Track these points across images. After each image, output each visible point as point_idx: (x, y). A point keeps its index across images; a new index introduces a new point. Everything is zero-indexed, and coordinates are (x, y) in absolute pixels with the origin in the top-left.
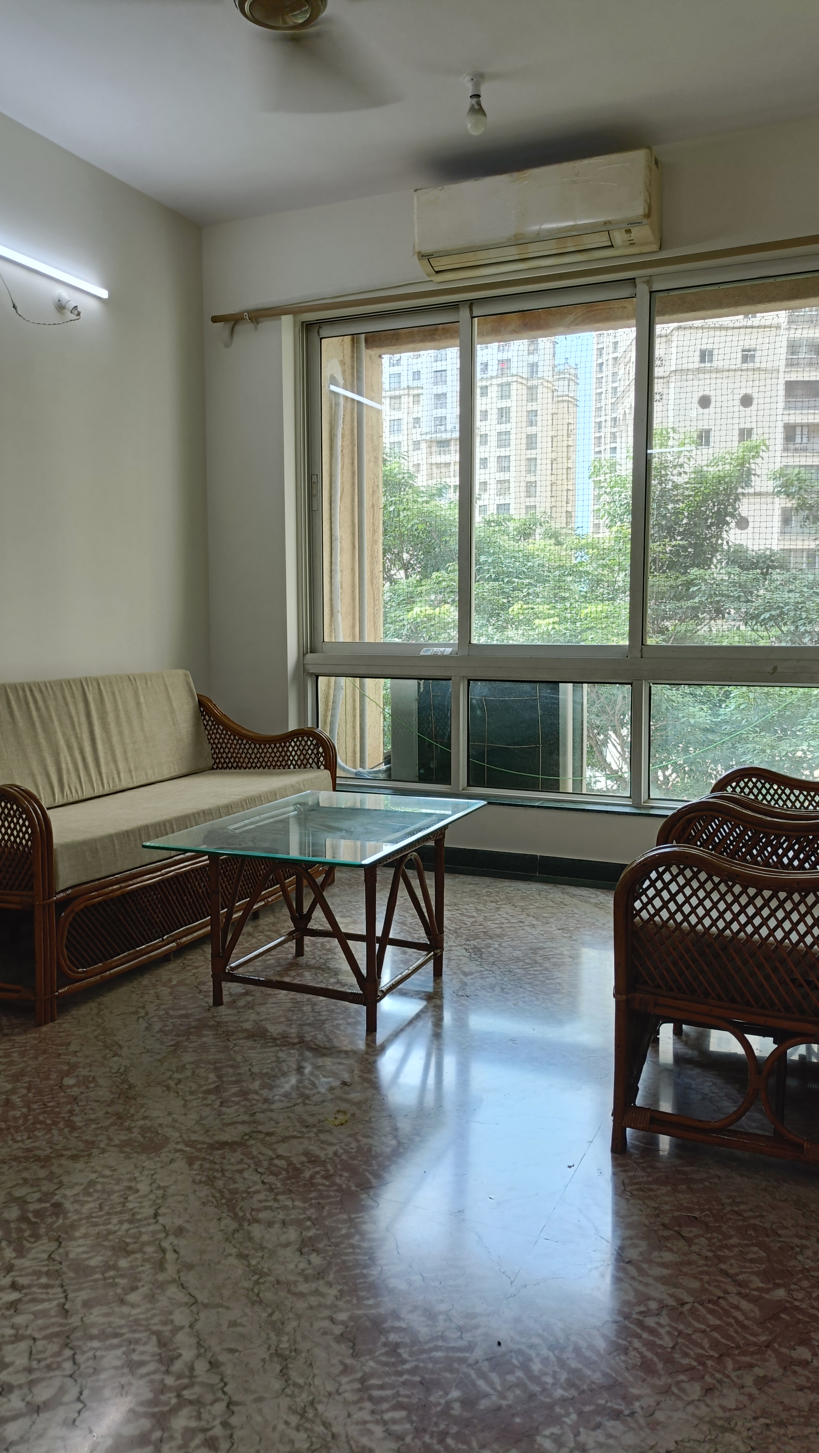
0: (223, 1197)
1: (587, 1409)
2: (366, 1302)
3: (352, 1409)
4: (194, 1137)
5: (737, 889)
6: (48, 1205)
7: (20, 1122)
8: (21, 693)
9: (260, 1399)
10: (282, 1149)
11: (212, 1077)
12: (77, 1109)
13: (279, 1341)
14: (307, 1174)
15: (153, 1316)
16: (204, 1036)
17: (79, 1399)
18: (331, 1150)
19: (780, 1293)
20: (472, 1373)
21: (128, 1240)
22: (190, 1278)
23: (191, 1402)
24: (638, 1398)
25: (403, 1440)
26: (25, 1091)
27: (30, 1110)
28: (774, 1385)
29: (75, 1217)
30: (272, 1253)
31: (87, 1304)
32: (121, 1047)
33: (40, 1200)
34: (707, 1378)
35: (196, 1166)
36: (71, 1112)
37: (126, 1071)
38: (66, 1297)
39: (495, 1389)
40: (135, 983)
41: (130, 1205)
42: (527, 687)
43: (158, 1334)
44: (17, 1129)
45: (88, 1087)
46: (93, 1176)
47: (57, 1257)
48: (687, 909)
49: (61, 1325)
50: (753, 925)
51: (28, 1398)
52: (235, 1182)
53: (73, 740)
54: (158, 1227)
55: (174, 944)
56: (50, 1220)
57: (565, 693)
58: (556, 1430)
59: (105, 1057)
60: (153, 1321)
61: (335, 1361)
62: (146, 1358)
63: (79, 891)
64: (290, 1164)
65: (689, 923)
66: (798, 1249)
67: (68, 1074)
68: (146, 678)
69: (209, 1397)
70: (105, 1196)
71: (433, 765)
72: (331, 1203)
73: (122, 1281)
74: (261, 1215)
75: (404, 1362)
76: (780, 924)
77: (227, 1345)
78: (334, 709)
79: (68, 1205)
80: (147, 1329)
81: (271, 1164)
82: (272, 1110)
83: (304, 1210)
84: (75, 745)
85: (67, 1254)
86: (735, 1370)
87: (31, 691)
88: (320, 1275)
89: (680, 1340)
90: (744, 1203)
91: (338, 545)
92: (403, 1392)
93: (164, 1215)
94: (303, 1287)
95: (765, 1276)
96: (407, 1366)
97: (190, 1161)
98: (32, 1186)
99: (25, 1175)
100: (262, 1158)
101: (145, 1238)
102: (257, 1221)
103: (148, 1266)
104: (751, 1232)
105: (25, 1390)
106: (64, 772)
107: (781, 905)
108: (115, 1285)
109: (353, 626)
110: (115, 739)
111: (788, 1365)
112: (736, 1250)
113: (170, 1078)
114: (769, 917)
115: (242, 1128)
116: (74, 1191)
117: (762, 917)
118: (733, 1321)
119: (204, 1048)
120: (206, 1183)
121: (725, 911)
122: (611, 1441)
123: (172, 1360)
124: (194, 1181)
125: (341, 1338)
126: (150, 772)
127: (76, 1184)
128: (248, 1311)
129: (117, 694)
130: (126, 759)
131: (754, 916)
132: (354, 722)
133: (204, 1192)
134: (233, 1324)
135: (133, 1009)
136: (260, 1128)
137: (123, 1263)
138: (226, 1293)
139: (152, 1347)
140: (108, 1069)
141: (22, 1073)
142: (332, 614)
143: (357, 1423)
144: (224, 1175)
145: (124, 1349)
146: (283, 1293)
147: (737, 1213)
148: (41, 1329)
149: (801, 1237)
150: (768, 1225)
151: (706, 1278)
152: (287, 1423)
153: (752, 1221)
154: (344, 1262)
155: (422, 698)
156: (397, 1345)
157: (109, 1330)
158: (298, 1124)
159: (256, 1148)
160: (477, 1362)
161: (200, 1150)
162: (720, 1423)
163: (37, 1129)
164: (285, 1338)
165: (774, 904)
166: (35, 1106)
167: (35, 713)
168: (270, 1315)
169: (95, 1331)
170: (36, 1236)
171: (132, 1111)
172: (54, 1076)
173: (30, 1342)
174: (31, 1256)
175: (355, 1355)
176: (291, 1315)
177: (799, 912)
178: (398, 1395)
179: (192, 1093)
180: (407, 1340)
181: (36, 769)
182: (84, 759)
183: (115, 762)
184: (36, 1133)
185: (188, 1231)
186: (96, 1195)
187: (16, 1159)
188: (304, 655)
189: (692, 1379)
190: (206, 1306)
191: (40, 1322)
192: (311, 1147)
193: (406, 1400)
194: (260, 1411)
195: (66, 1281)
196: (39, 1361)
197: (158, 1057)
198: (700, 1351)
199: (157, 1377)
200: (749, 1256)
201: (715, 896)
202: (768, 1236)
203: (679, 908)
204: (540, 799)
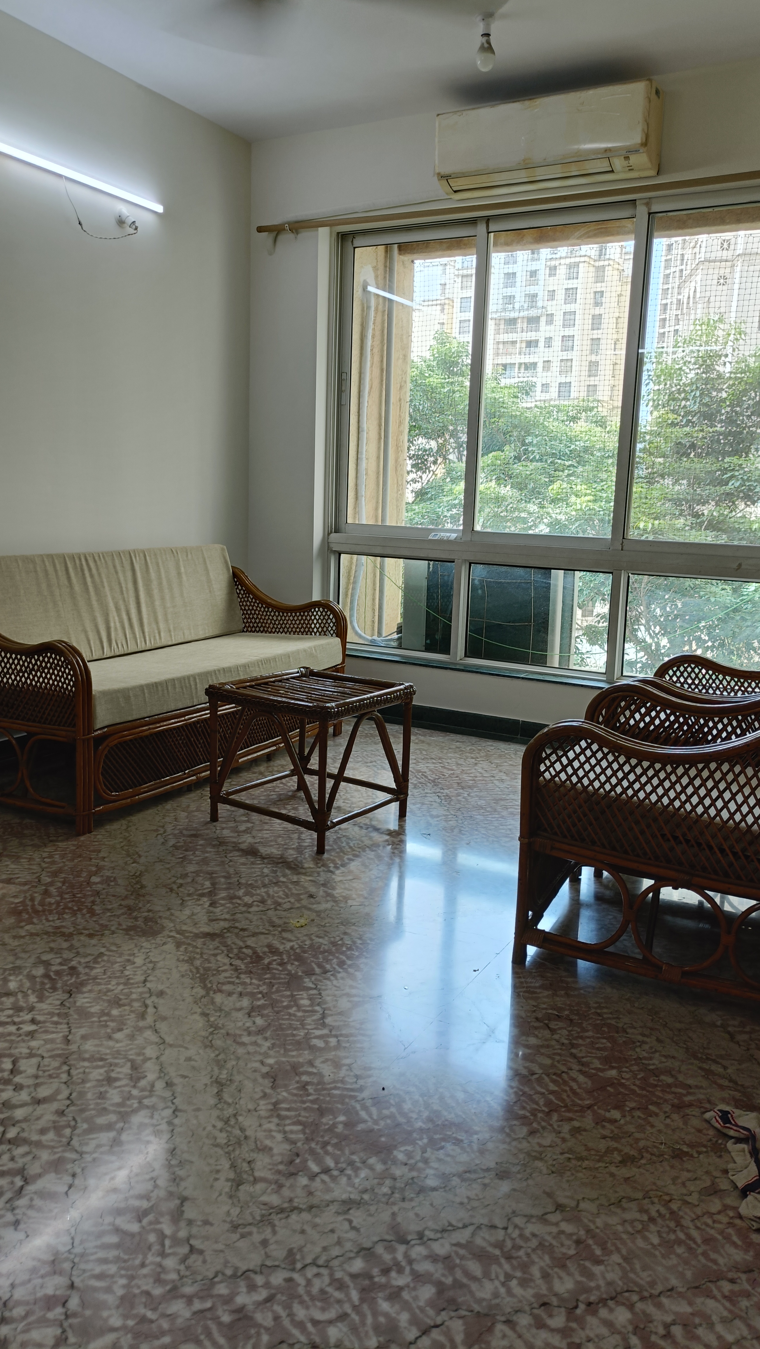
0: (198, 972)
1: (437, 1136)
2: (290, 1053)
3: (264, 1121)
4: (184, 928)
5: (622, 759)
6: (65, 967)
7: (54, 907)
8: (77, 562)
9: (198, 1110)
10: (251, 942)
11: (208, 884)
12: (98, 900)
13: (220, 1073)
14: (266, 961)
15: (131, 1049)
16: (207, 852)
17: (68, 1098)
18: (289, 945)
19: (613, 1073)
20: (358, 1107)
21: (121, 997)
22: (163, 1027)
23: (147, 1107)
24: (476, 1133)
25: (296, 1144)
26: (60, 884)
27: (62, 898)
28: (584, 1133)
29: (85, 978)
30: (228, 1014)
31: (84, 1037)
32: (140, 856)
33: (61, 964)
34: (535, 1125)
35: (182, 949)
36: (93, 902)
37: (141, 875)
38: (70, 1032)
39: (372, 1118)
40: (160, 807)
41: (127, 973)
42: (521, 571)
43: (132, 1061)
44: (51, 912)
45: (109, 885)
46: (103, 950)
47: (68, 1005)
48: (581, 773)
49: (63, 1049)
50: (633, 789)
51: (33, 1095)
52: (209, 963)
53: (121, 603)
54: (145, 989)
55: (194, 778)
56: (66, 978)
57: (557, 579)
58: (409, 1148)
59: (126, 863)
60: (130, 1053)
61: (258, 1089)
62: (121, 1076)
63: (114, 729)
64: (255, 953)
65: (582, 784)
66: (638, 1044)
67: (95, 873)
68: (186, 550)
69: (161, 1105)
70: (109, 965)
71: (438, 637)
72: (280, 983)
73: (112, 1024)
74: (224, 988)
75: (309, 1095)
76: (654, 790)
77: (180, 1073)
78: (355, 583)
79: (81, 969)
80: (125, 1057)
81: (240, 952)
82: (249, 912)
83: (259, 986)
84: (122, 607)
85: (75, 1002)
86: (558, 1121)
87: (86, 560)
88: (260, 1031)
89: (522, 1098)
90: (607, 1008)
91: (364, 435)
92: (303, 1113)
93: (151, 981)
94: (246, 1039)
95: (607, 1061)
96: (310, 1098)
97: (178, 945)
98: (56, 953)
99: (52, 945)
100: (233, 946)
101: (134, 996)
102: (220, 991)
103: (133, 1015)
104: (606, 1029)
105: (32, 1089)
106: (112, 630)
107: (656, 774)
108: (107, 1026)
109: (377, 509)
110: (157, 603)
111: (600, 1121)
112: (588, 1040)
113: (174, 882)
114: (646, 784)
115: (223, 924)
116: (87, 960)
117: (640, 783)
118: (568, 1089)
119: (205, 861)
120: (187, 961)
121: (611, 776)
122: (448, 1159)
123: (139, 1079)
124: (178, 960)
125: (266, 1075)
126: (187, 632)
127: (89, 954)
128: (201, 1051)
129: (160, 564)
130: (166, 620)
131: (634, 782)
132: (374, 594)
133: (185, 967)
134: (189, 1059)
135: (155, 828)
136: (237, 925)
137: (115, 1012)
138: (188, 1038)
139: (126, 1069)
140: (126, 873)
141: (60, 871)
142: (357, 498)
143: (265, 1131)
144: (202, 957)
145: (106, 1069)
146: (229, 1042)
147: (599, 1014)
148: (48, 1051)
149: (643, 1035)
150: (620, 1025)
151: (558, 1058)
152: (214, 1126)
153: (609, 1021)
154: (281, 1024)
155: (431, 576)
156: (307, 1083)
157: (98, 1056)
158: (267, 924)
159: (231, 939)
160: (363, 1099)
161: (187, 937)
162: (534, 1154)
163: (64, 913)
164: (225, 1072)
165: (651, 773)
166: (66, 896)
167: (89, 580)
168: (217, 1056)
169: (87, 1056)
170: (54, 989)
171: (140, 905)
172: (84, 874)
173: (40, 1059)
174: (48, 1002)
175: (273, 1088)
176: (232, 1057)
177: (670, 781)
178: (299, 1115)
179: (189, 895)
180: (315, 1081)
181: (89, 626)
182: (130, 619)
183: (157, 623)
184: (65, 916)
185: (167, 994)
186: (103, 964)
187: (47, 933)
188: (329, 534)
189: (523, 1124)
190: (171, 1046)
191: (48, 1046)
192: (274, 942)
193: (304, 1119)
194: (196, 1117)
195: (72, 1021)
196: (44, 1071)
197: (168, 866)
198: (535, 1106)
199: (127, 1089)
200: (597, 1046)
201: (604, 764)
202: (617, 1032)
203: (575, 772)
204: (526, 672)
